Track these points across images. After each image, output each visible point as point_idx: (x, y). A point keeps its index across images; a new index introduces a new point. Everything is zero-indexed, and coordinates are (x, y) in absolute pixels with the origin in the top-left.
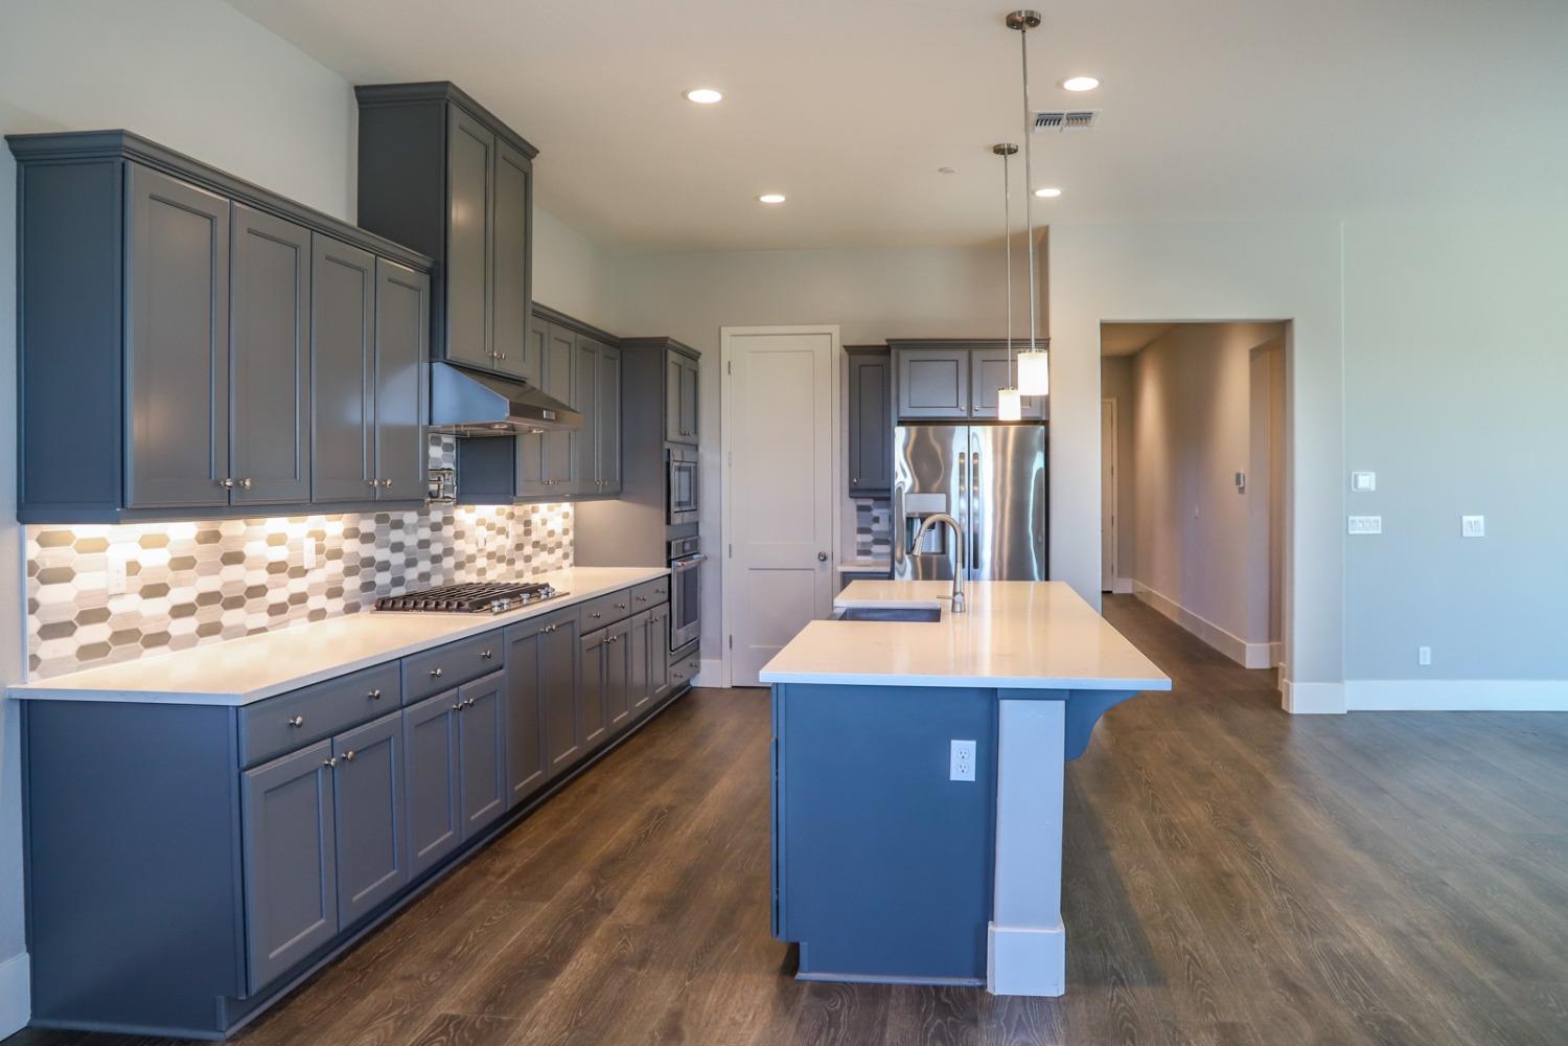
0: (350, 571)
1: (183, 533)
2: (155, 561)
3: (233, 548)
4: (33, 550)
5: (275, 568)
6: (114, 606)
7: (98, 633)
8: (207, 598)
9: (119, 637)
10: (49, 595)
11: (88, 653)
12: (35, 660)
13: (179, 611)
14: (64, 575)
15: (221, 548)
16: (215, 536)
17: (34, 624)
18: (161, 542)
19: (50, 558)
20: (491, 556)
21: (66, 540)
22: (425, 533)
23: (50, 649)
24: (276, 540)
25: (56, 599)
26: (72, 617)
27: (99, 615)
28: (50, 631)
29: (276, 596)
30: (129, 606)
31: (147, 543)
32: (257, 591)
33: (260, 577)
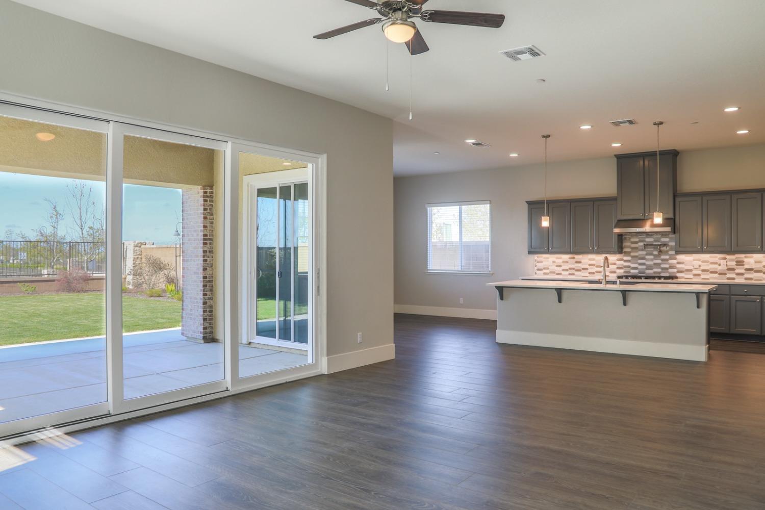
0: (618, 268)
1: (566, 257)
2: (559, 261)
3: (578, 260)
4: (536, 258)
5: (590, 265)
6: (550, 267)
7: (547, 271)
8: (570, 269)
9: (551, 272)
10: (538, 265)
11: (545, 274)
12: (536, 273)
13: (563, 270)
14: (542, 262)
15: (575, 260)
16: (574, 258)
17: (536, 268)
18: (561, 258)
19: (539, 259)
20: (703, 271)
21: (542, 257)
22: (659, 261)
23: (538, 272)
24: (590, 260)
25: (540, 265)
26: (542, 268)
27: (548, 269)
28: (538, 270)
29: (590, 270)
30: (553, 268)
31: (557, 258)
32: (587, 269)
33: (587, 266)
